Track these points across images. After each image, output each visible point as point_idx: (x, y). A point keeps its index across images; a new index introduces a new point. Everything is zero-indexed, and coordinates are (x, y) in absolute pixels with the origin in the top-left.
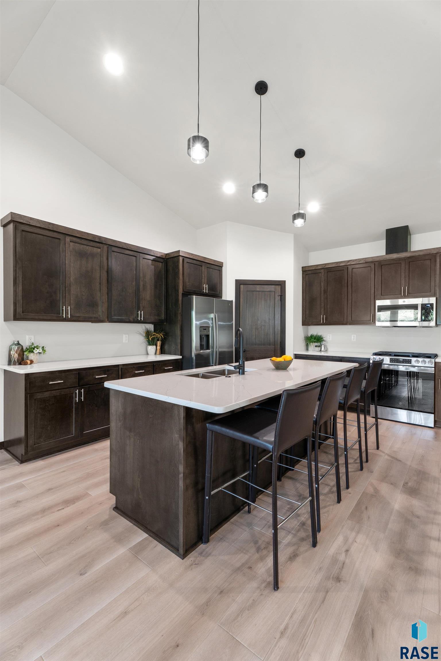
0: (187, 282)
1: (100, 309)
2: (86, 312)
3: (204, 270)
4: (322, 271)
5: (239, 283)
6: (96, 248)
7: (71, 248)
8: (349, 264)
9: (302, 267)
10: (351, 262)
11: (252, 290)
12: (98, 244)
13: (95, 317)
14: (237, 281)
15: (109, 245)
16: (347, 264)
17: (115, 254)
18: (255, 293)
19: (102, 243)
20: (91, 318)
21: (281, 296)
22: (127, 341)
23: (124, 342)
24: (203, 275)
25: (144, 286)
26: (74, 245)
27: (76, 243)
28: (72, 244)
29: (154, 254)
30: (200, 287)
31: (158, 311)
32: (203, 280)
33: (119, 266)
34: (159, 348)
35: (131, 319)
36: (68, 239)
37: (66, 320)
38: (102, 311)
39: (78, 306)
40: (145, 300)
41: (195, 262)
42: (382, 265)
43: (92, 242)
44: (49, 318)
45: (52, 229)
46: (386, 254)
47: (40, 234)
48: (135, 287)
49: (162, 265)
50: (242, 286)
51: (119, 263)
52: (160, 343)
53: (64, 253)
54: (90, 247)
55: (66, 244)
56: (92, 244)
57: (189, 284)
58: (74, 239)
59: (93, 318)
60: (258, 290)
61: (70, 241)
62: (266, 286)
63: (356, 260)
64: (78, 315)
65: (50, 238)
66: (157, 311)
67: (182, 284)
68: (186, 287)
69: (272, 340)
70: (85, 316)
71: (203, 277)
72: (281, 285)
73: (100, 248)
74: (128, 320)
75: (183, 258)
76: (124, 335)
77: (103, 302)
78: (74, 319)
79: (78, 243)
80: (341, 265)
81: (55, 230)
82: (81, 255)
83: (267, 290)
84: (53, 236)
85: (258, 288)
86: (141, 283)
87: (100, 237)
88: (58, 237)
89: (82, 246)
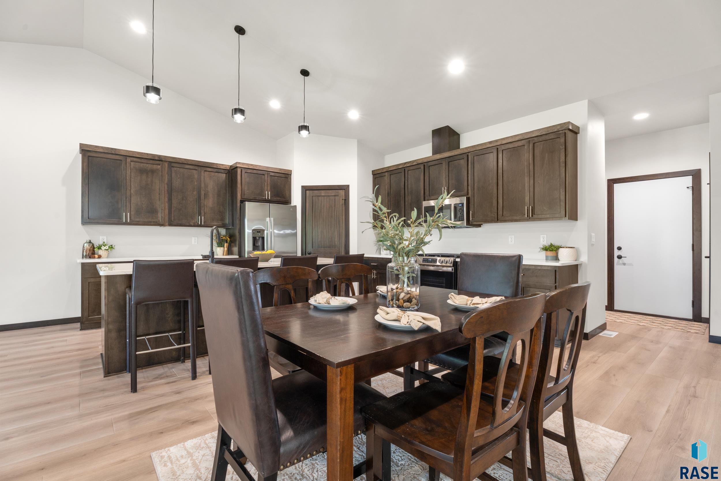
0: (246, 190)
1: (160, 215)
2: (145, 217)
3: (267, 178)
4: (386, 174)
5: (305, 189)
6: (156, 165)
7: (132, 166)
8: (405, 166)
9: (372, 171)
10: (407, 164)
11: (318, 195)
12: (158, 162)
13: (154, 222)
14: (303, 187)
15: (169, 162)
16: (404, 166)
17: (175, 169)
18: (320, 198)
19: (162, 161)
20: (151, 222)
21: (345, 200)
22: (196, 243)
23: (193, 243)
24: (266, 183)
25: (206, 195)
26: (135, 164)
27: (136, 162)
28: (132, 163)
29: (217, 166)
30: (262, 193)
31: (222, 217)
32: (266, 187)
33: (179, 179)
34: (226, 249)
35: (192, 224)
36: (129, 160)
37: (126, 224)
38: (161, 217)
39: (138, 212)
40: (207, 207)
41: (255, 171)
42: (429, 166)
43: (151, 161)
44: (111, 222)
45: (114, 153)
46: (433, 154)
47: (104, 158)
48: (196, 196)
49: (226, 175)
50: (308, 192)
51: (179, 176)
52: (227, 245)
53: (125, 171)
54: (149, 165)
55: (127, 164)
56: (151, 162)
57: (248, 191)
58: (135, 159)
59: (152, 222)
60: (323, 195)
61: (131, 161)
62: (331, 191)
63: (410, 162)
64: (138, 220)
65: (113, 160)
66: (220, 217)
67: (240, 192)
68: (244, 195)
69: (337, 243)
70: (144, 220)
71: (266, 185)
72: (345, 189)
73: (160, 165)
74: (188, 224)
75: (241, 168)
76: (193, 238)
77: (162, 209)
78: (133, 223)
79: (138, 162)
80: (400, 167)
81: (117, 153)
82: (142, 171)
83: (332, 195)
84: (115, 158)
85: (323, 193)
86: (203, 193)
87: (159, 156)
88: (119, 159)
89: (143, 164)
